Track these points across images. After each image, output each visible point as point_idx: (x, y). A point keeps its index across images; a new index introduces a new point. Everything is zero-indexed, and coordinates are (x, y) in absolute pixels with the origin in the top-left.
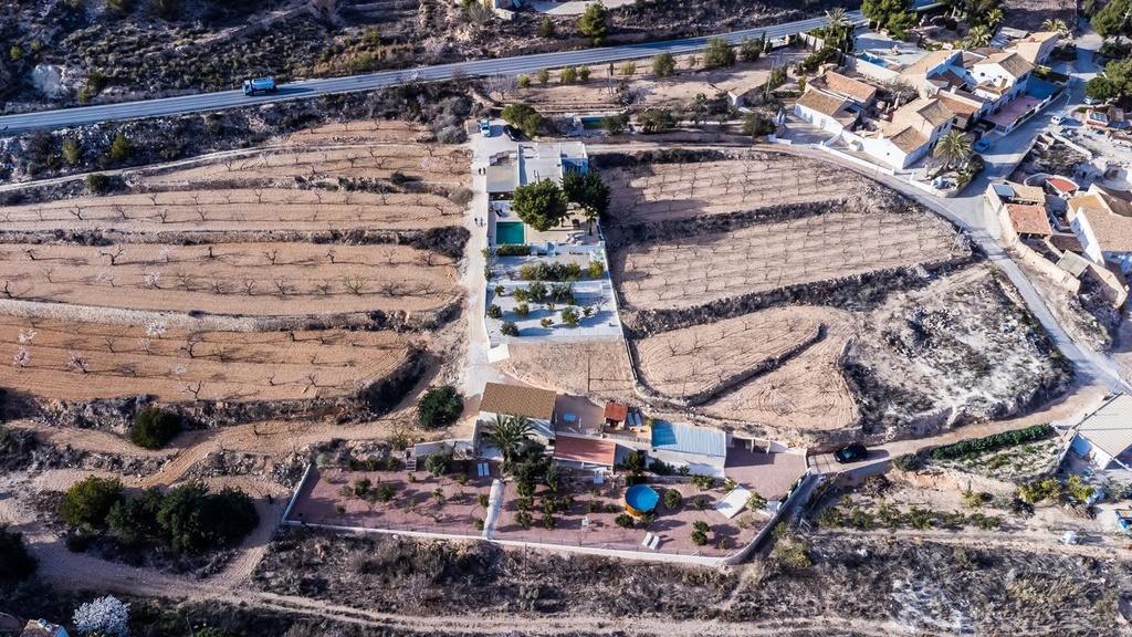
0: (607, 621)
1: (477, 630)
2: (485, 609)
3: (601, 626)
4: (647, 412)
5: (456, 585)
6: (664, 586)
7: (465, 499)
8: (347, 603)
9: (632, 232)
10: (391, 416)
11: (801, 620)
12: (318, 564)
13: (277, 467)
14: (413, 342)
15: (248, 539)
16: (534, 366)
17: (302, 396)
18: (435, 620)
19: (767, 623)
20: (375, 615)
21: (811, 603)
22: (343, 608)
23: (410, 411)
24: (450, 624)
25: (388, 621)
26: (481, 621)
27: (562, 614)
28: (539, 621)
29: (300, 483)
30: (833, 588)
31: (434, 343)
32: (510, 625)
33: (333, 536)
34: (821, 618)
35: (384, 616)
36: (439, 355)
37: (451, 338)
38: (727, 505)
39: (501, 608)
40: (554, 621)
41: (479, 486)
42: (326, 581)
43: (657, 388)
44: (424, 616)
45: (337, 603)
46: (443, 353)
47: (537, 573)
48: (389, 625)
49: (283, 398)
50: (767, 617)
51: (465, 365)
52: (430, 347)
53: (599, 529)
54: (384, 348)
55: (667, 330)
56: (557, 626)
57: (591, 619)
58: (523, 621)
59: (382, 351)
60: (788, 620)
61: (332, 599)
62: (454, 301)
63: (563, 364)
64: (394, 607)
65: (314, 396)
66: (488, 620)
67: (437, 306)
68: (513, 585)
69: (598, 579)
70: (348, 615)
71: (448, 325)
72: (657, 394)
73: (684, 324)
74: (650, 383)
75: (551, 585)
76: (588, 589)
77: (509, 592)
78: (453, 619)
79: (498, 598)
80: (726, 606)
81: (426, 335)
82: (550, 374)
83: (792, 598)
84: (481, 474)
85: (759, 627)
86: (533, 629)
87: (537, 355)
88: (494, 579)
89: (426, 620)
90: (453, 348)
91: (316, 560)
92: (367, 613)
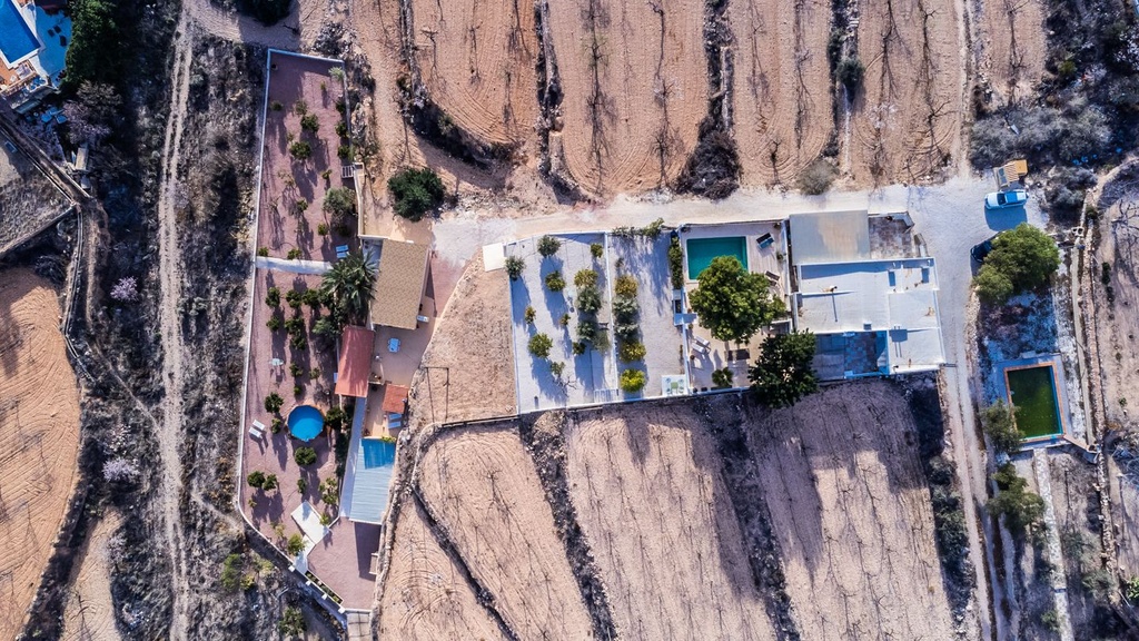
0: (176, 381)
1: (163, 260)
2: (183, 265)
3: (171, 375)
4: (404, 436)
5: (208, 235)
6: (215, 439)
7: (305, 236)
8: (185, 133)
9: (733, 438)
10: (413, 139)
11: (184, 568)
12: (225, 97)
13: (339, 26)
14: (524, 148)
15: (249, 20)
16: (470, 302)
17: (417, 30)
18: (172, 219)
19: (180, 534)
20: (174, 162)
21: (202, 580)
22: (180, 130)
23: (420, 159)
24: (167, 233)
25: (169, 175)
26: (173, 262)
27: (182, 338)
28: (175, 317)
29: (320, 57)
30: (219, 605)
31: (524, 177)
32: (170, 290)
33: (256, 104)
34: (187, 587)
35: (174, 171)
36: (507, 182)
37: (530, 194)
38: (306, 515)
39: (185, 280)
40: (175, 331)
41: (324, 249)
42: (207, 109)
43: (432, 450)
44: (175, 208)
45: (185, 123)
46: (511, 188)
47: (221, 313)
48: (165, 177)
49: (415, 8)
50: (186, 534)
51: (481, 217)
52: (518, 171)
53: (274, 377)
54: (507, 113)
55: (539, 471)
56: (170, 334)
57: (177, 366)
58: (174, 302)
59: (500, 112)
60: (183, 554)
61: (188, 118)
62: (584, 192)
63: (472, 336)
64: (183, 178)
65: (417, 44)
66: (174, 269)
67: (574, 171)
68: (208, 291)
69: (220, 374)
70: (173, 136)
71: (550, 189)
72: (424, 449)
73: (550, 495)
74: (440, 443)
75: (211, 327)
76: (208, 363)
77: (200, 289)
78: (173, 236)
79: (194, 277)
80: (196, 497)
81: (535, 163)
82: (456, 322)
83: (207, 563)
84: (338, 249)
85: (175, 525)
86: (166, 311)
87: (487, 303)
88: (215, 272)
89: (171, 211)
90: (516, 199)
91: (229, 93)
92: (176, 153)
